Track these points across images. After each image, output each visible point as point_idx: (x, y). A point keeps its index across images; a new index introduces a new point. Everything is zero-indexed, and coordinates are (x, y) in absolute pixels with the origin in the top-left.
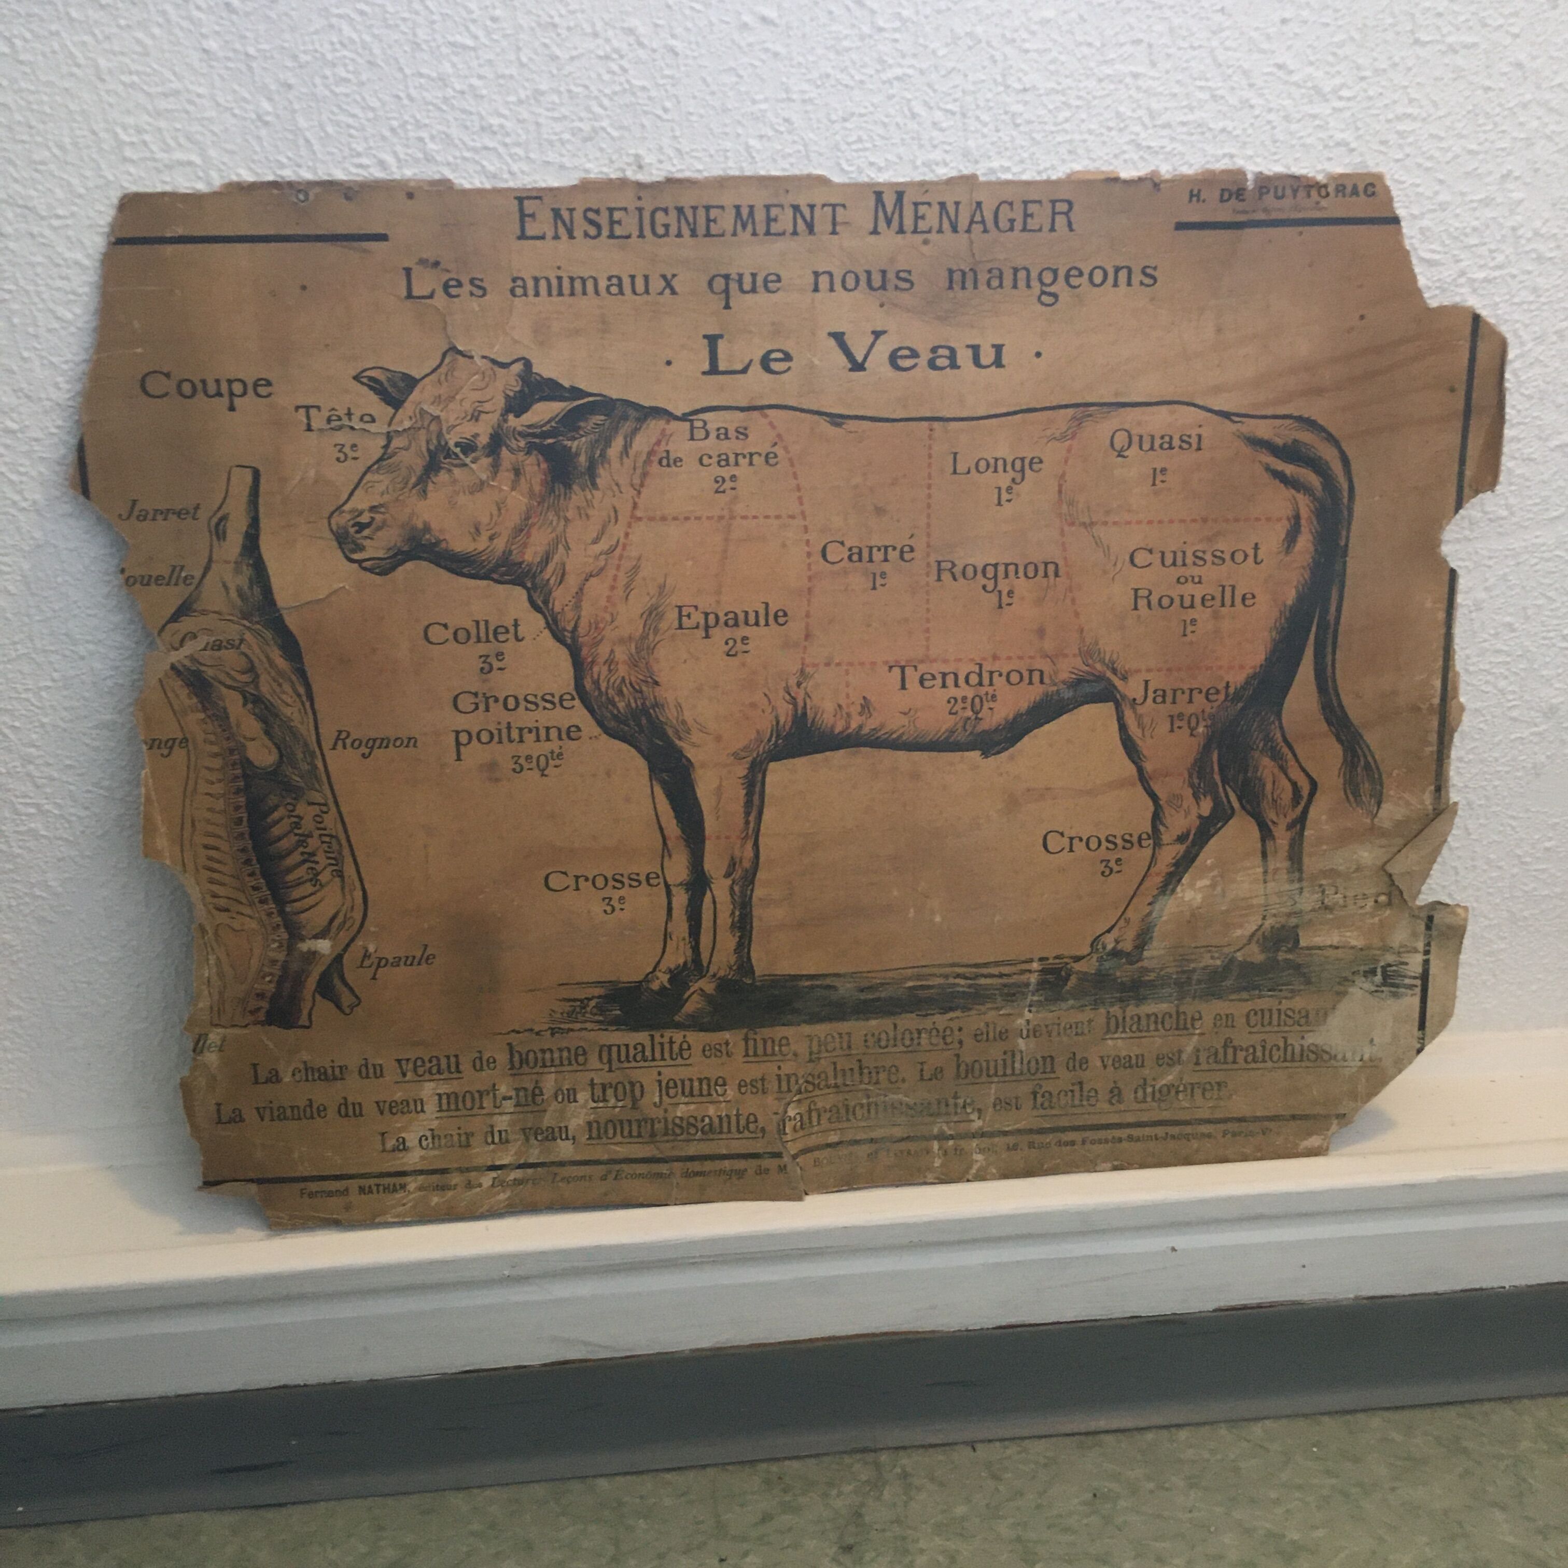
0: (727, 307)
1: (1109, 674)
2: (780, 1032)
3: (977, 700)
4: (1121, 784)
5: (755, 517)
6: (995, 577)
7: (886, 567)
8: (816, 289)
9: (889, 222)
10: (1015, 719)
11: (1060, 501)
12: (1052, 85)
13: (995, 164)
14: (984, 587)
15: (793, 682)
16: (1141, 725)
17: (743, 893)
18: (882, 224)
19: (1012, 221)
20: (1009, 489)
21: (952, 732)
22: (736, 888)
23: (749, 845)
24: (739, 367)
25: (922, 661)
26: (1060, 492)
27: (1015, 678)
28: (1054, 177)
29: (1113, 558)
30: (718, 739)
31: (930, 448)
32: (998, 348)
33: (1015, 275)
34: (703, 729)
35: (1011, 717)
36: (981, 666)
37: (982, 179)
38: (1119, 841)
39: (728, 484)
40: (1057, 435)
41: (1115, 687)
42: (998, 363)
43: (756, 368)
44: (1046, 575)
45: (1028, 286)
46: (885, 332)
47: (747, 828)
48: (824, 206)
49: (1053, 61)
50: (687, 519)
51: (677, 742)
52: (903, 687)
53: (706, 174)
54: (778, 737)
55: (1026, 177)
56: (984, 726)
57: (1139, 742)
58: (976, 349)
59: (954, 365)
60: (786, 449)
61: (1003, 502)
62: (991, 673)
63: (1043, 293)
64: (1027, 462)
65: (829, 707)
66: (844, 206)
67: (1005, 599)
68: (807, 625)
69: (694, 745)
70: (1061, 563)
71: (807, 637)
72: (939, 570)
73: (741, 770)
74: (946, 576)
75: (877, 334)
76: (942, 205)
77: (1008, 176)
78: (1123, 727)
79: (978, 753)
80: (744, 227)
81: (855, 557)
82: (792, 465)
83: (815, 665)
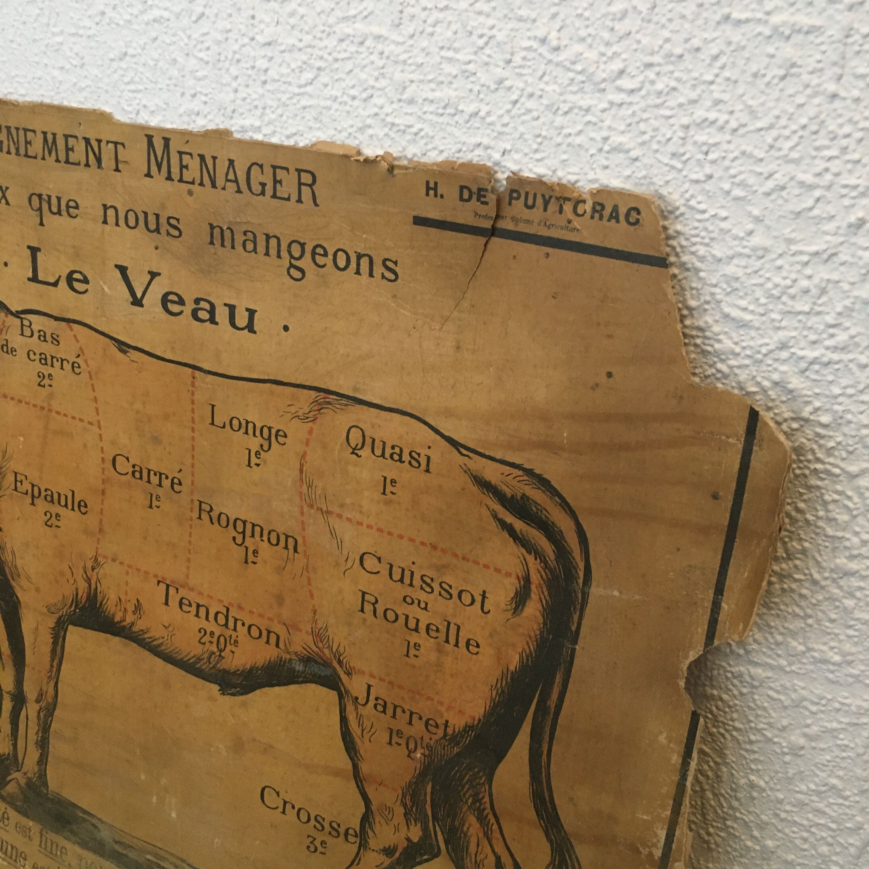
0: (42, 224)
1: (335, 664)
2: (63, 842)
3: (222, 639)
4: (337, 773)
5: (65, 415)
6: (244, 533)
7: (160, 491)
8: (105, 222)
9: (159, 166)
10: (251, 669)
11: (301, 479)
12: (292, 41)
13: (247, 123)
14: (234, 539)
15: (89, 565)
16: (360, 724)
17: (45, 723)
18: (154, 168)
19: (263, 185)
20: (257, 453)
21: (199, 659)
22: (42, 714)
23: (52, 684)
24: (52, 280)
25: (183, 586)
26: (301, 471)
27: (255, 632)
28: (301, 144)
29: (345, 552)
30: (38, 590)
31: (193, 394)
32: (252, 313)
33: (267, 242)
34: (28, 578)
35: (248, 667)
36: (228, 610)
37: (237, 136)
38: (326, 825)
39: (46, 382)
40: (300, 413)
41: (341, 680)
42: (250, 328)
43: (63, 284)
44: (286, 548)
45: (279, 256)
46: (159, 274)
47: (51, 671)
48: (108, 142)
49: (292, 14)
50: (20, 401)
51: (11, 581)
52: (167, 603)
53: (28, 99)
54: (76, 606)
55: (275, 140)
56: (224, 665)
57: (358, 740)
58: (232, 308)
59: (212, 320)
60: (86, 361)
61: (252, 464)
62: (236, 620)
63: (292, 266)
64: (273, 432)
65: (112, 597)
66: (123, 145)
67: (251, 558)
68: (101, 520)
69: (21, 587)
70: (300, 541)
71: (101, 530)
72: (200, 509)
73: (51, 622)
74: (205, 516)
75: (153, 275)
76: (202, 157)
77: (259, 137)
78: (344, 720)
79: (219, 688)
80: (50, 153)
81: (137, 475)
82: (91, 378)
83: (105, 557)
